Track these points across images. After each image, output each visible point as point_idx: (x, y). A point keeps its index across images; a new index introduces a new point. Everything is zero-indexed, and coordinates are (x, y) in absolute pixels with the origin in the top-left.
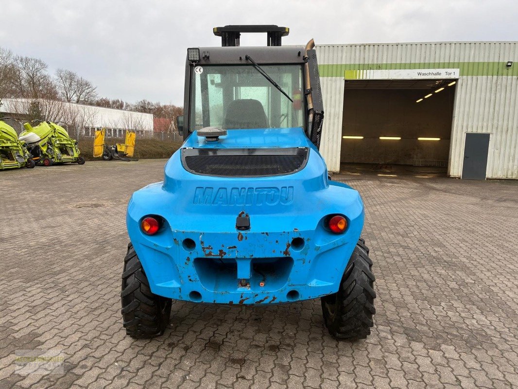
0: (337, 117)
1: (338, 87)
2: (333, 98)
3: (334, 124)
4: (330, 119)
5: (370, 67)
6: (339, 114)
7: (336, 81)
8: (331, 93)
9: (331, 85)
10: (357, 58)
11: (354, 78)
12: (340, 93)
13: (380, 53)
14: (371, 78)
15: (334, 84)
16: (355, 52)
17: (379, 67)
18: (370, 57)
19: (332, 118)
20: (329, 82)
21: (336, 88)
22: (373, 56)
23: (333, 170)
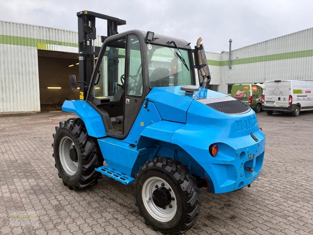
0: (34, 74)
1: (33, 53)
2: (30, 61)
3: (33, 79)
4: (29, 75)
5: (55, 43)
6: (36, 72)
7: (31, 49)
8: (28, 57)
9: (28, 52)
10: (45, 36)
11: (44, 49)
12: (35, 58)
13: (60, 35)
14: (56, 50)
15: (29, 51)
16: (43, 32)
17: (60, 44)
18: (53, 37)
19: (31, 74)
20: (26, 50)
21: (31, 55)
22: (55, 36)
23: (36, 110)
